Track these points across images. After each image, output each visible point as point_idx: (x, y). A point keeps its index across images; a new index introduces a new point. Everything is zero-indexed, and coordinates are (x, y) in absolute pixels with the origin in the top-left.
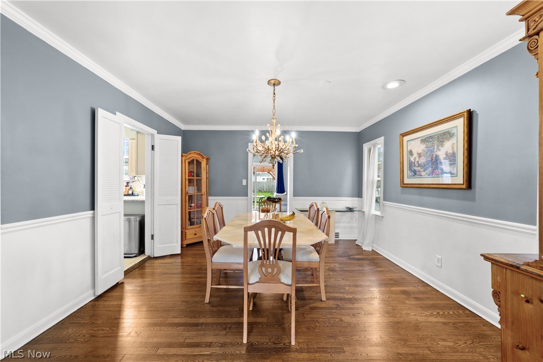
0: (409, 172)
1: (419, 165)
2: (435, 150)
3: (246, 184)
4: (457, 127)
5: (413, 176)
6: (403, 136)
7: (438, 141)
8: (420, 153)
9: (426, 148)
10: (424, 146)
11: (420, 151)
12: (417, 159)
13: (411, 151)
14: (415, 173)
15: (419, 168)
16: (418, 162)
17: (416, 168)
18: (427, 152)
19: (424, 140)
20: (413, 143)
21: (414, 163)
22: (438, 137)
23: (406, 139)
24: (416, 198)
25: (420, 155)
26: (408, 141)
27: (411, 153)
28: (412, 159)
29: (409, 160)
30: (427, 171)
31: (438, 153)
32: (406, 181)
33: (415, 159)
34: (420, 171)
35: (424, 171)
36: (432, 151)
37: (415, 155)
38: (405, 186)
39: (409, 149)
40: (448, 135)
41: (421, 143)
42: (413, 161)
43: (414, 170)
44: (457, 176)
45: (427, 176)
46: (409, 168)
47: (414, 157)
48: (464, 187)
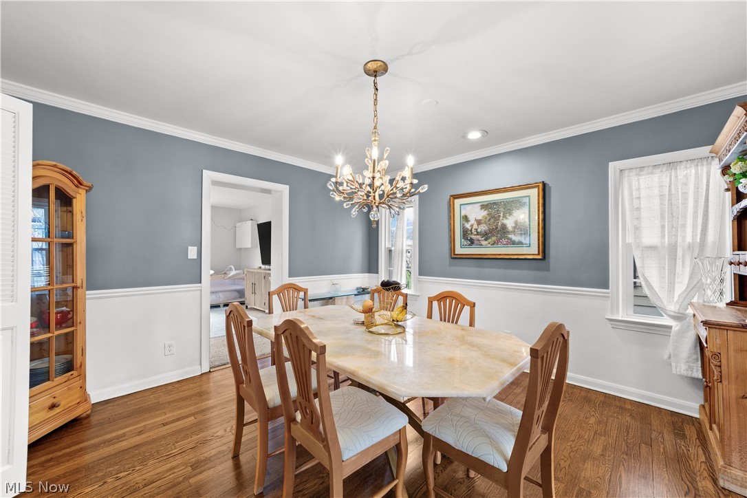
0: (463, 240)
1: (478, 234)
2: (501, 218)
3: (195, 257)
4: (529, 196)
5: (470, 245)
6: (455, 198)
7: (504, 209)
8: (480, 220)
9: (488, 214)
10: (486, 212)
11: (479, 218)
12: (475, 226)
13: (466, 216)
14: (472, 242)
15: (479, 237)
16: (476, 230)
17: (473, 237)
18: (489, 220)
19: (484, 206)
20: (470, 207)
21: (471, 231)
22: (505, 204)
23: (458, 202)
24: (474, 270)
25: (479, 222)
26: (461, 205)
27: (466, 218)
28: (468, 226)
29: (464, 227)
30: (490, 240)
31: (505, 221)
32: (459, 250)
33: (472, 226)
34: (479, 240)
35: (486, 240)
36: (496, 218)
37: (472, 221)
38: (455, 257)
39: (463, 214)
40: (517, 203)
41: (481, 208)
42: (470, 228)
43: (471, 238)
44: (530, 246)
45: (489, 245)
46: (464, 236)
47: (470, 224)
48: (540, 257)
